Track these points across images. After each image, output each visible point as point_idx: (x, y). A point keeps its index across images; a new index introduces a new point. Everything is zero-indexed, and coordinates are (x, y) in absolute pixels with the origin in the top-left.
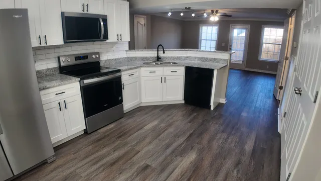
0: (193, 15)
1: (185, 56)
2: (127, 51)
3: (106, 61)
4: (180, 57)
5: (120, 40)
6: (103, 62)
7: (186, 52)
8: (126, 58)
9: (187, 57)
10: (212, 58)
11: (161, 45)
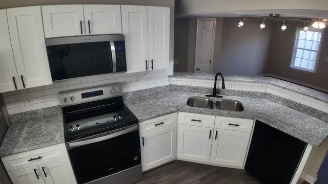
0: (284, 28)
1: (263, 91)
2: (169, 77)
3: (135, 93)
4: (253, 92)
5: (150, 69)
6: (130, 94)
7: (265, 85)
8: (167, 86)
9: (266, 94)
10: (310, 108)
11: (220, 74)
